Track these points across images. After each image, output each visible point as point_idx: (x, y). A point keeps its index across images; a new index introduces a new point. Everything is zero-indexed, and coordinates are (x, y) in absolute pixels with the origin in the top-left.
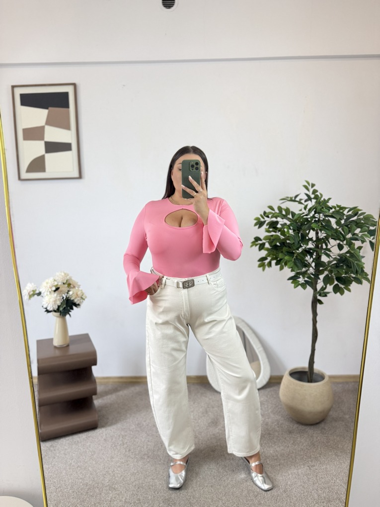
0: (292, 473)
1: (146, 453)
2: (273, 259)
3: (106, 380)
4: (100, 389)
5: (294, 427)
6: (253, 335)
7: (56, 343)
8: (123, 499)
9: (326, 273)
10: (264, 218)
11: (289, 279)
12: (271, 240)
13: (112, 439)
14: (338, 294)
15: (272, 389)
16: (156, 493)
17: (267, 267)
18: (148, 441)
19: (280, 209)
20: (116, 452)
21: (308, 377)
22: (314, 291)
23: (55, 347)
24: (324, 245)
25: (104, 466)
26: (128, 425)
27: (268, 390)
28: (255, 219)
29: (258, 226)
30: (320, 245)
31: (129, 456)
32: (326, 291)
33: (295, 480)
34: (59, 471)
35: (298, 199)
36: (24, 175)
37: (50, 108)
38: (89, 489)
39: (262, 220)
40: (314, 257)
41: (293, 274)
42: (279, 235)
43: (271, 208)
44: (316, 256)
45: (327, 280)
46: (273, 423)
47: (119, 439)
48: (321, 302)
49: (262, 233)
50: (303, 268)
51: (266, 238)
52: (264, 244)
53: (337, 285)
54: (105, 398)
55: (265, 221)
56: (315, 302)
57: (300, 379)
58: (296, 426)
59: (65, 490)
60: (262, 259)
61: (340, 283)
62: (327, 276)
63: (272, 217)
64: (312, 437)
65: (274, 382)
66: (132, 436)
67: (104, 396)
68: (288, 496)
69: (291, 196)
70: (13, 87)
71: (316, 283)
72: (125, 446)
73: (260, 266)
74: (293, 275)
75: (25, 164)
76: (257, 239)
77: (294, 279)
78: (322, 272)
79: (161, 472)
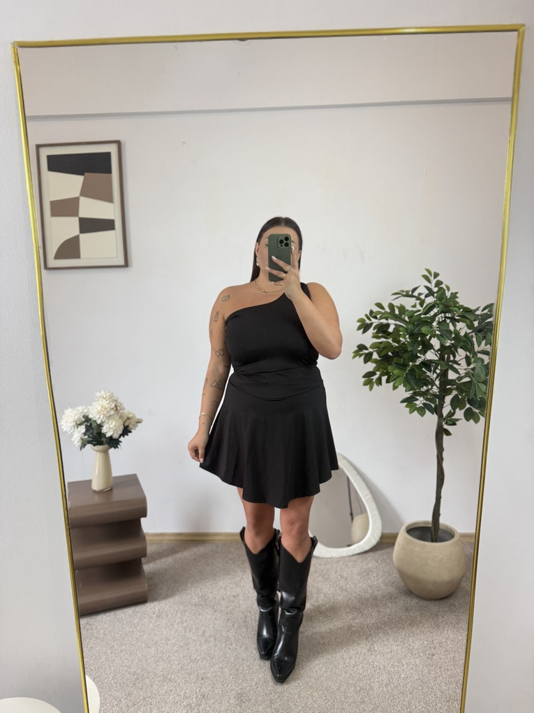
0: (407, 663)
1: (212, 634)
2: (382, 374)
3: (159, 538)
4: (150, 549)
5: (413, 603)
6: (358, 477)
7: (97, 485)
8: (182, 694)
9: (455, 393)
10: (370, 320)
11: (402, 402)
12: (380, 348)
13: (167, 616)
14: (472, 421)
15: (383, 551)
16: (225, 686)
17: (375, 385)
18: (216, 619)
19: (391, 306)
20: (172, 633)
21: (432, 534)
22: (439, 418)
23: (95, 491)
24: (451, 356)
25: (157, 650)
26: (188, 597)
27: (379, 553)
28: (358, 321)
29: (362, 330)
30: (446, 356)
31: (190, 638)
32: (454, 417)
33: (412, 671)
34: (97, 655)
35: (416, 294)
36: (52, 263)
37: (86, 174)
38: (137, 679)
39: (368, 321)
40: (438, 371)
41: (408, 394)
42: (391, 342)
43: (379, 305)
44: (441, 370)
45: (456, 403)
46: (384, 597)
47: (176, 615)
48: (448, 433)
49: (368, 339)
50: (422, 387)
51: (373, 346)
52: (371, 354)
53: (469, 408)
54: (158, 562)
55: (372, 323)
56: (441, 433)
57: (422, 538)
58: (414, 601)
59: (106, 681)
60: (369, 375)
61: (474, 407)
62: (456, 396)
63: (381, 318)
64: (436, 615)
65: (386, 542)
66: (193, 612)
67: (157, 560)
68: (402, 693)
69: (408, 289)
70: (38, 147)
71: (442, 407)
72: (185, 625)
73: (365, 384)
74: (409, 396)
75: (53, 247)
76: (362, 347)
77: (409, 401)
78: (449, 392)
79: (232, 659)
